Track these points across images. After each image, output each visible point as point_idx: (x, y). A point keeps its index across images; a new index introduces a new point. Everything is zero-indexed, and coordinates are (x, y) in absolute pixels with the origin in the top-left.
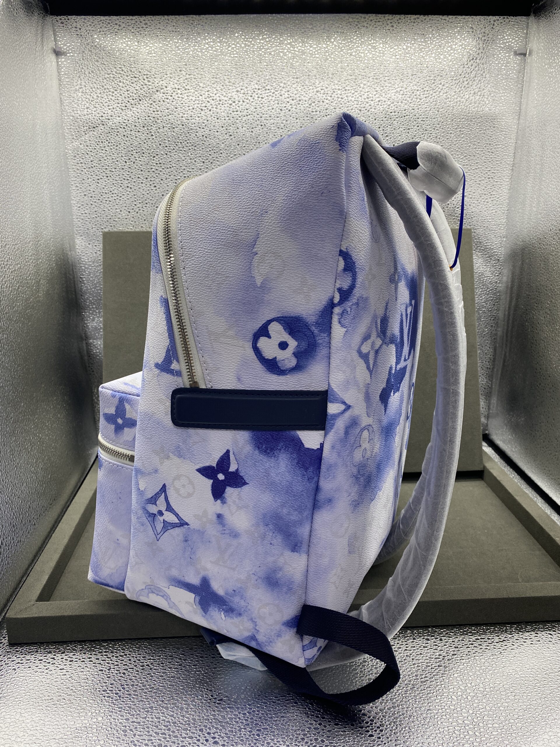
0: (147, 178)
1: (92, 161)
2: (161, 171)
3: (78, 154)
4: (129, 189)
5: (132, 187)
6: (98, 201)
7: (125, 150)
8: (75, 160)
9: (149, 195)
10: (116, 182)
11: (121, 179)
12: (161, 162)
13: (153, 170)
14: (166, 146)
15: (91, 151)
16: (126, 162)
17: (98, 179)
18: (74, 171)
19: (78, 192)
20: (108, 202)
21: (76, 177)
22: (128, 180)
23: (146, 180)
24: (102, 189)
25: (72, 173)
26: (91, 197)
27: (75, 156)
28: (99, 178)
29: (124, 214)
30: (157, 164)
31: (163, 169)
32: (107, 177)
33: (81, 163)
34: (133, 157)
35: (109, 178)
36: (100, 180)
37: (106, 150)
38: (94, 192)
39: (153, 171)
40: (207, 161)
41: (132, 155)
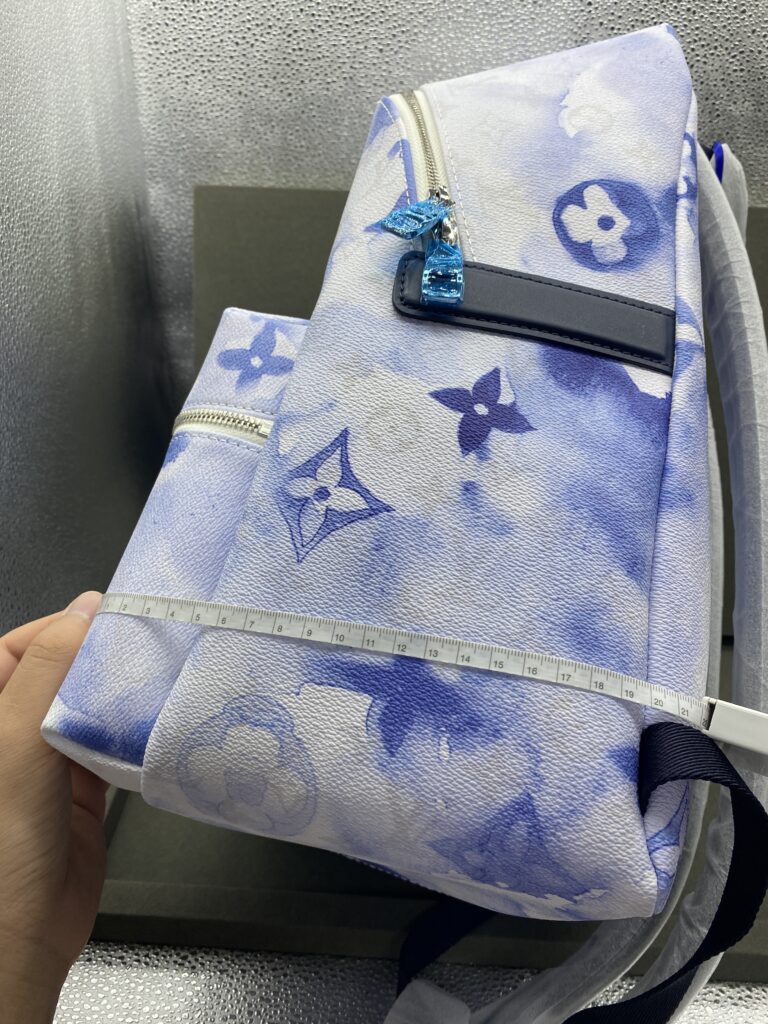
0: (275, 78)
1: (175, 40)
2: (301, 65)
3: (150, 25)
4: (242, 99)
5: (249, 94)
6: (186, 119)
7: (236, 19)
8: (143, 35)
9: (277, 111)
10: (219, 83)
11: (229, 77)
12: (301, 46)
13: (287, 62)
14: (313, 15)
15: (173, 20)
16: (237, 44)
17: (187, 76)
18: (144, 58)
19: (150, 99)
20: (204, 121)
21: (146, 71)
22: (241, 79)
23: (275, 82)
24: (195, 97)
25: (141, 64)
26: (175, 110)
27: (144, 29)
28: (188, 74)
29: (232, 144)
30: (294, 50)
31: (306, 60)
32: (203, 72)
33: (156, 43)
34: (249, 34)
35: (206, 74)
36: (191, 78)
37: (201, 19)
38: (179, 100)
39: (288, 65)
40: (388, 49)
41: (249, 29)
